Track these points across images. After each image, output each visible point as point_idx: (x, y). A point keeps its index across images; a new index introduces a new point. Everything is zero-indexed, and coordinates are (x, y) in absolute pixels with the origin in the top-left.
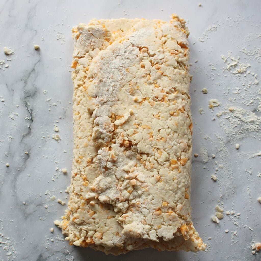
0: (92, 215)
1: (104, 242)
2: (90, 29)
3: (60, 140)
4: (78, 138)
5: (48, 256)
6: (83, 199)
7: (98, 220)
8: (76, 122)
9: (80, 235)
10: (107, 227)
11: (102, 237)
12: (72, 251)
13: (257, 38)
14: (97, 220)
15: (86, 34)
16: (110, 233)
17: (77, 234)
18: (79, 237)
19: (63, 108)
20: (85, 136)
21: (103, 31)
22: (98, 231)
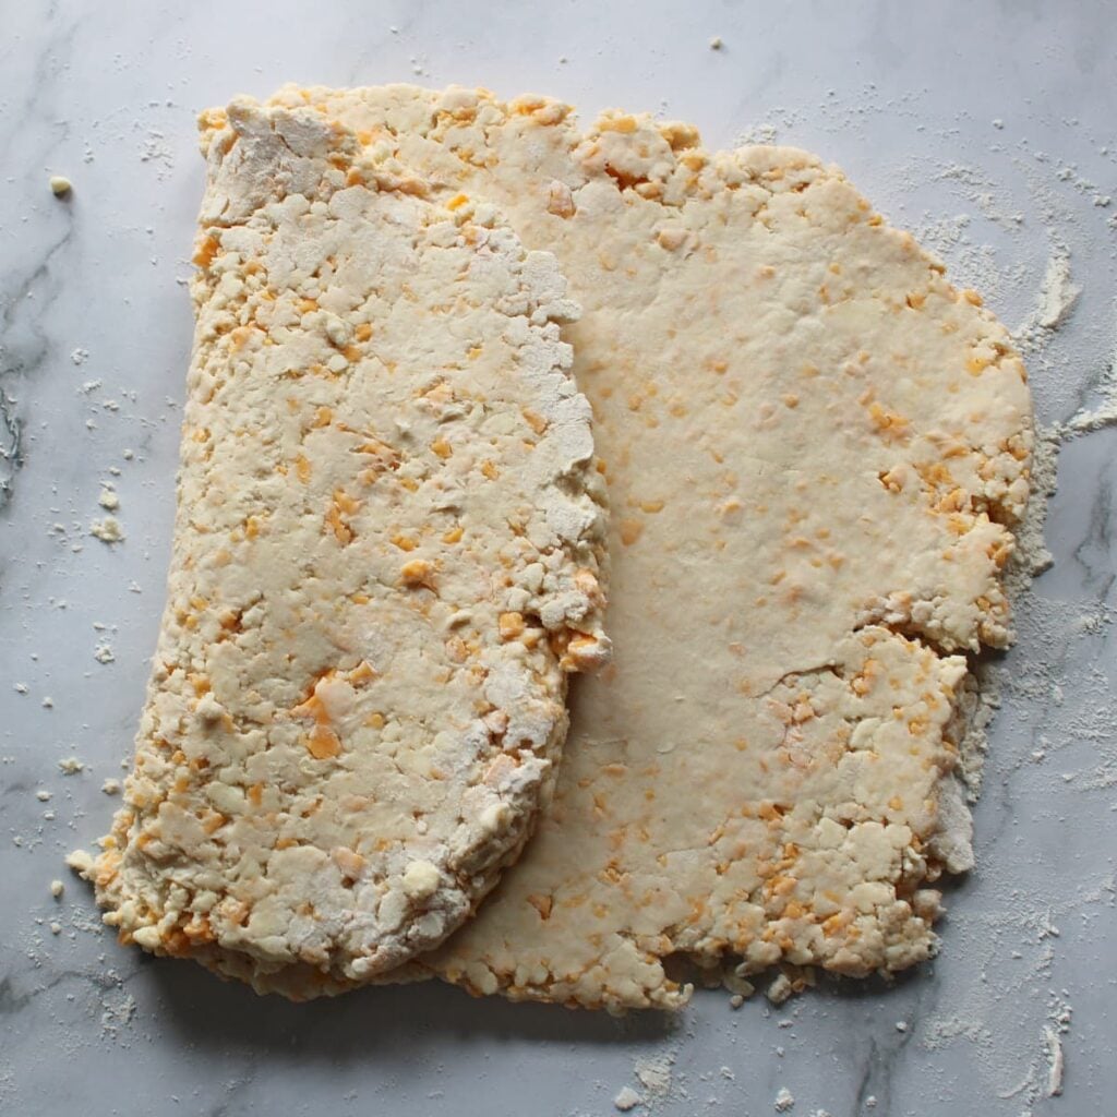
0: (215, 828)
1: (254, 937)
2: (276, 120)
3: (121, 541)
4: (196, 528)
5: (32, 990)
6: (185, 763)
7: (238, 851)
8: (195, 468)
9: (161, 907)
10: (269, 877)
11: (248, 916)
12: (131, 976)
13: (937, 180)
14: (232, 850)
15: (261, 136)
16: (279, 904)
17: (152, 898)
18: (156, 910)
19: (143, 421)
20: (222, 526)
21: (325, 129)
22: (232, 894)
